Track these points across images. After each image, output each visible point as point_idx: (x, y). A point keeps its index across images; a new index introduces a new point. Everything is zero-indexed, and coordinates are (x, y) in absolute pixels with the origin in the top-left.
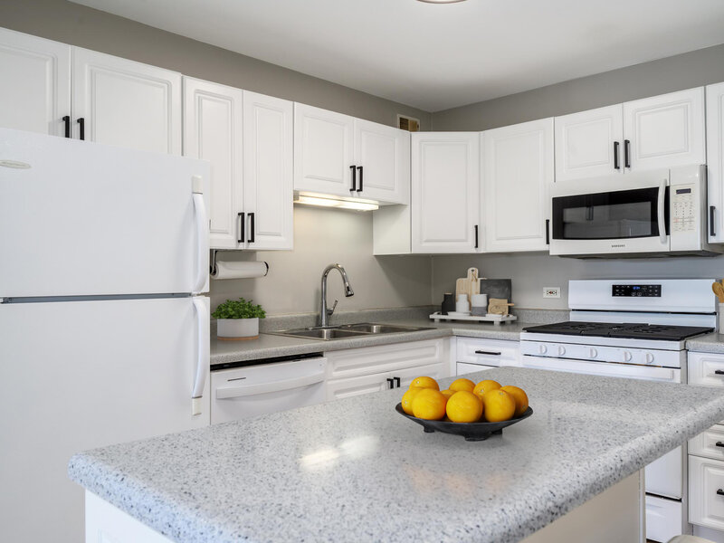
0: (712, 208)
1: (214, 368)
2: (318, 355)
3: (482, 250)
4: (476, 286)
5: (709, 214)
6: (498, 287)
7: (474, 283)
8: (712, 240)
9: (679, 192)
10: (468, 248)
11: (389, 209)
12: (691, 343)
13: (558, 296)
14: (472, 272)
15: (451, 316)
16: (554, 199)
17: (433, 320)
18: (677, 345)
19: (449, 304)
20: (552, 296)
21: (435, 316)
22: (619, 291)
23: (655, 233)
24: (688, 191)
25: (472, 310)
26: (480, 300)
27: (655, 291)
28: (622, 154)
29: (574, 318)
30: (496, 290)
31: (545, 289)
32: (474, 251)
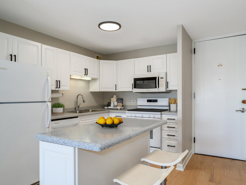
0: (168, 82)
1: (52, 120)
2: (77, 117)
3: (117, 91)
4: (115, 100)
5: (167, 83)
6: (120, 100)
7: (115, 99)
8: (168, 89)
9: (161, 78)
10: (114, 90)
11: (94, 80)
12: (163, 113)
13: (135, 102)
14: (115, 96)
15: (109, 107)
16: (134, 79)
17: (105, 108)
18: (159, 113)
19: (109, 105)
20: (134, 102)
21: (106, 108)
22: (149, 101)
23: (156, 87)
24: (163, 78)
25: (114, 106)
26: (116, 103)
27: (156, 101)
28: (149, 69)
29: (139, 107)
30: (120, 101)
31: (132, 100)
32: (115, 91)
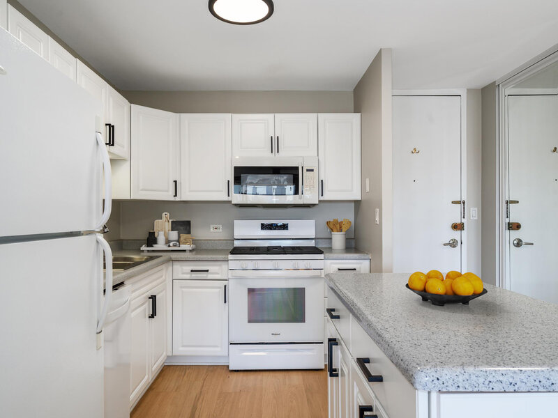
0: (322, 181)
3: (177, 199)
4: (168, 226)
5: (321, 184)
6: (183, 226)
7: (167, 223)
8: (321, 198)
9: (308, 170)
10: (169, 196)
13: (221, 230)
14: (166, 215)
16: (235, 167)
17: (143, 251)
19: (152, 240)
20: (217, 230)
21: (144, 248)
22: (264, 227)
23: (296, 193)
24: (312, 170)
25: (168, 242)
26: (173, 235)
27: (285, 227)
28: (275, 144)
30: (182, 228)
31: (212, 226)
32: (173, 199)
